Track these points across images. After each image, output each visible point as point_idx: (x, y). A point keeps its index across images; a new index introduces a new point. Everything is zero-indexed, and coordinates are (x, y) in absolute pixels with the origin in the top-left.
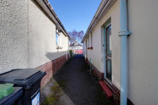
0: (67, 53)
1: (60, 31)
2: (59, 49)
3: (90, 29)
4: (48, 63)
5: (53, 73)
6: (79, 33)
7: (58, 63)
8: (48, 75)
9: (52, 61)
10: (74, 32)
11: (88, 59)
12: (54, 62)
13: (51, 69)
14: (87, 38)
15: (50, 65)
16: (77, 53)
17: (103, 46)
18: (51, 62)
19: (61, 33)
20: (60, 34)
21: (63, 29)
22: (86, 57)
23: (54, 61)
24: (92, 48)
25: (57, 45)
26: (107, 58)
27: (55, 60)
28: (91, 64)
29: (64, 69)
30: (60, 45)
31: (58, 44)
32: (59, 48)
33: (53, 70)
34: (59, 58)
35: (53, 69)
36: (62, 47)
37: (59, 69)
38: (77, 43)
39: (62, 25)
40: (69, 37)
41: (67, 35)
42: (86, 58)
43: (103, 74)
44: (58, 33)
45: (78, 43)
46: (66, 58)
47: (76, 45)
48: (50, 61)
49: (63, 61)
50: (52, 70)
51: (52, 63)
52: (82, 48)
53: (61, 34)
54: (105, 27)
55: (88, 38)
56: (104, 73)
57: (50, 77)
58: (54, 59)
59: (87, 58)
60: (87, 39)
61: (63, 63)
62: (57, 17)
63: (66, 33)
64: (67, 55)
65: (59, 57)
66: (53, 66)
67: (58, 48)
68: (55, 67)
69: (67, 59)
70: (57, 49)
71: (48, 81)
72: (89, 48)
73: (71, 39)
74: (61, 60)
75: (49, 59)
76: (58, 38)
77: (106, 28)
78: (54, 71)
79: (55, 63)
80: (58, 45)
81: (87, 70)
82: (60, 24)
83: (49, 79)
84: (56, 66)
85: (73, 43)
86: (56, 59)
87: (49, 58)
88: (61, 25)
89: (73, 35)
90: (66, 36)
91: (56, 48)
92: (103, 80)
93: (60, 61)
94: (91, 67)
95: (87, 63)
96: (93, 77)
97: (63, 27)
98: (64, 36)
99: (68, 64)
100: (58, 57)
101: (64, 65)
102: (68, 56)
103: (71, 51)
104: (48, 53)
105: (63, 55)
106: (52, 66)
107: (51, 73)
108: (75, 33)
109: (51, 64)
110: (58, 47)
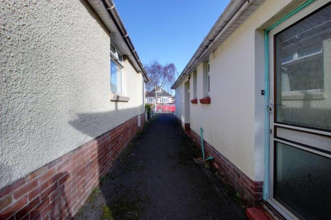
0: (140, 113)
1: (124, 57)
2: (118, 102)
3: (207, 47)
4: (84, 148)
5: (100, 172)
6: (166, 68)
7: (115, 140)
8: (81, 186)
9: (97, 138)
10: (155, 65)
11: (191, 127)
12: (104, 139)
13: (92, 162)
14: (190, 76)
15: (89, 151)
16: (160, 111)
17: (263, 94)
18: (96, 142)
19: (127, 61)
20: (123, 63)
21: (131, 51)
22: (183, 120)
23: (105, 136)
24: (207, 101)
25: (114, 93)
26: (278, 136)
27: (107, 134)
28: (205, 142)
29: (133, 155)
30: (124, 93)
31: (119, 90)
32: (120, 100)
33: (100, 165)
34: (119, 126)
35: (99, 161)
36: (128, 97)
37: (121, 155)
38: (160, 90)
39: (128, 37)
40: (145, 75)
41: (140, 70)
42: (183, 125)
43: (258, 187)
44: (119, 61)
45: (162, 90)
46: (137, 123)
47: (158, 93)
48: (90, 139)
49: (130, 132)
50: (97, 165)
51: (99, 142)
52: (170, 100)
53: (126, 64)
54: (268, 32)
55: (192, 75)
56: (262, 183)
57: (89, 190)
58: (106, 131)
59: (188, 125)
60: (189, 78)
61: (130, 136)
62: (114, 9)
63: (138, 63)
64: (139, 117)
65: (119, 124)
66: (99, 152)
67: (117, 100)
68: (109, 151)
69: (139, 125)
70: (114, 103)
71: (83, 202)
72: (195, 101)
73: (148, 80)
74: (126, 129)
75: (84, 135)
76: (118, 74)
77: (275, 36)
78: (104, 165)
79: (106, 142)
80: (118, 93)
81: (195, 159)
82: (122, 35)
83: (84, 197)
84: (112, 149)
85: (151, 90)
86: (112, 131)
87: (85, 132)
88: (124, 39)
89: (153, 72)
90: (138, 72)
91: (112, 101)
92: (260, 205)
93: (123, 132)
94: (204, 150)
95: (190, 138)
96: (220, 188)
97: (131, 44)
98: (134, 70)
99: (143, 138)
100: (117, 125)
101: (134, 141)
102: (141, 119)
103: (148, 108)
104: (84, 115)
105: (131, 118)
106: (96, 152)
107: (95, 174)
108: (156, 68)
109: (93, 146)
110: (118, 97)
